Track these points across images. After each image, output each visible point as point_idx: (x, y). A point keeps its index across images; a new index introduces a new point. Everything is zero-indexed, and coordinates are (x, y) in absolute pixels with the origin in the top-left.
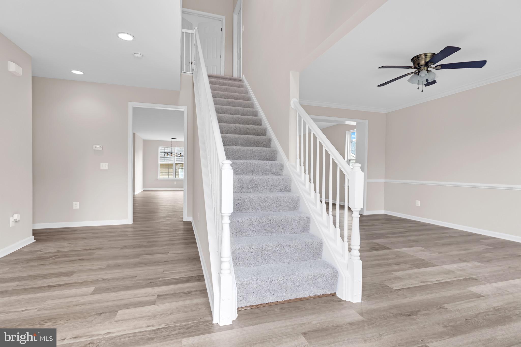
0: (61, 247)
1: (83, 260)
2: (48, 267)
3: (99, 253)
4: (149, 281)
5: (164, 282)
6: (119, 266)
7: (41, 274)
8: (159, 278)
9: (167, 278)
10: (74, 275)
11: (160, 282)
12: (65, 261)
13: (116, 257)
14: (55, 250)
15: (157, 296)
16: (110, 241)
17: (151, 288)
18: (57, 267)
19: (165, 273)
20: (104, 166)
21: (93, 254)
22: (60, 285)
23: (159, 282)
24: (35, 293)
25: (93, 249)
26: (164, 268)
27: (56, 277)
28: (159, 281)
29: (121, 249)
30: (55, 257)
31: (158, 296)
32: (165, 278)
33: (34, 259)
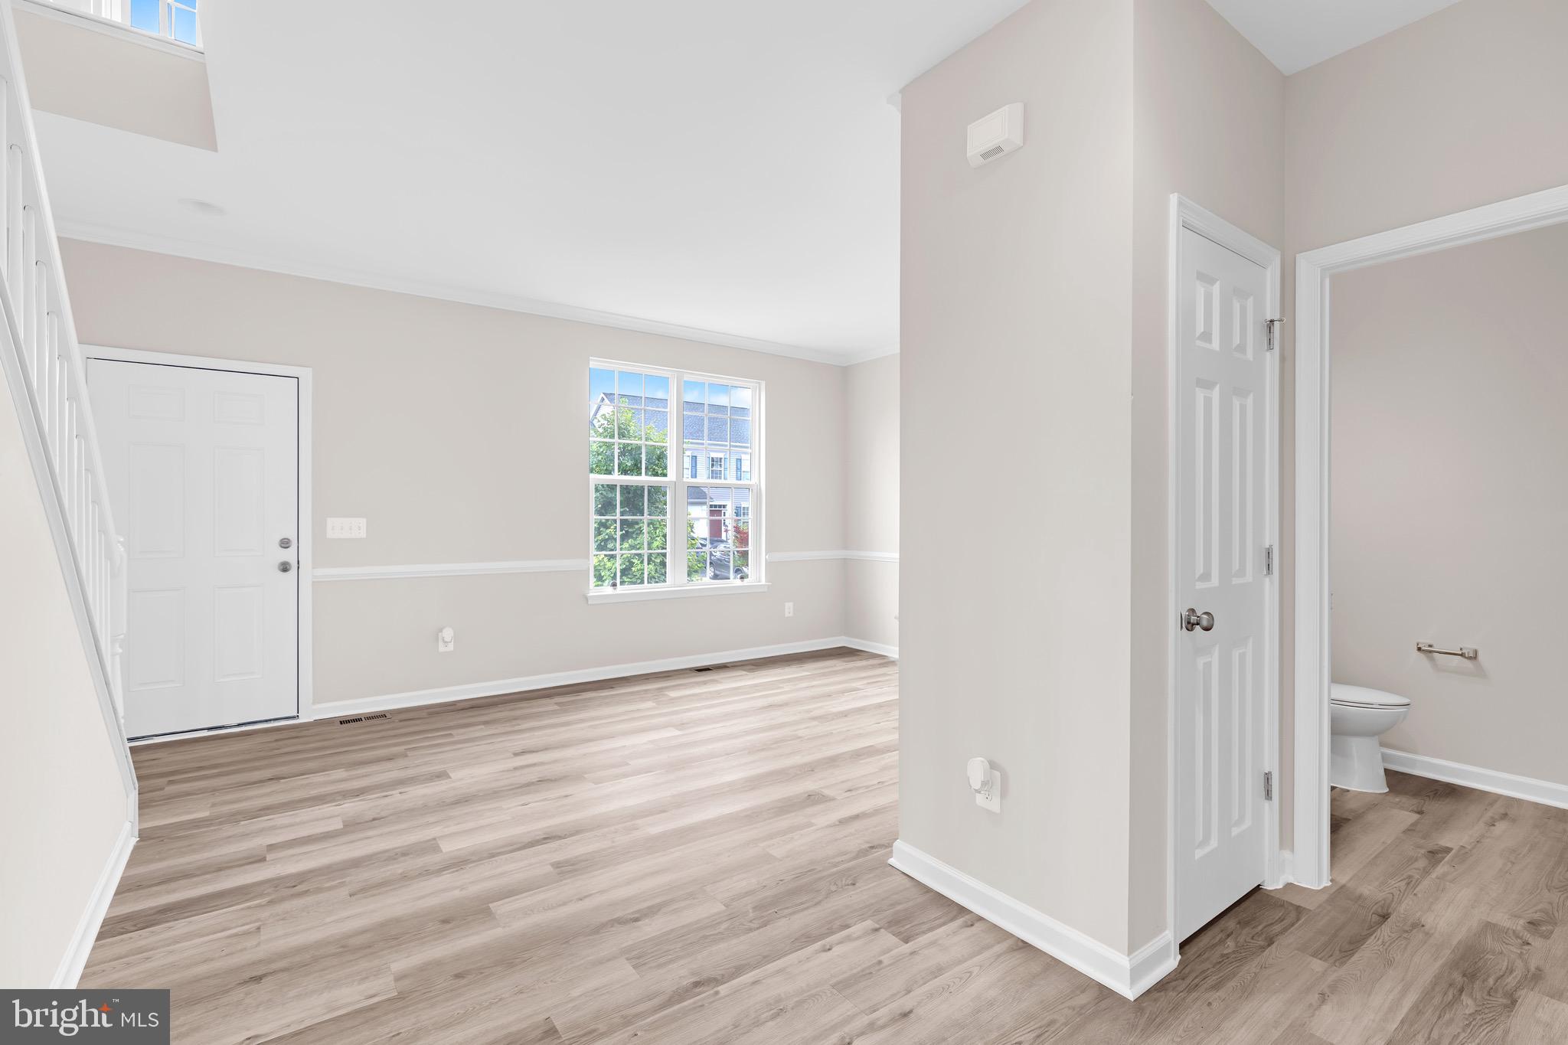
4: (300, 888)
5: (252, 895)
6: (445, 921)
8: (271, 902)
9: (242, 909)
11: (265, 892)
15: (267, 859)
17: (289, 872)
19: (252, 925)
23: (269, 890)
26: (258, 944)
28: (268, 894)
31: (263, 860)
32: (249, 908)
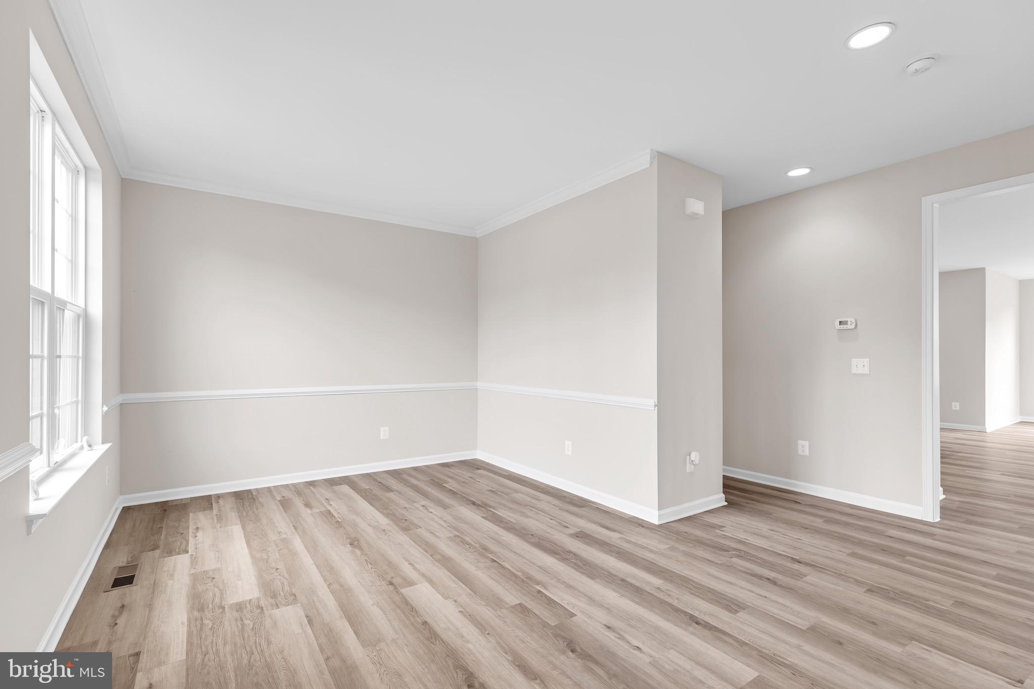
0: (754, 534)
1: (774, 582)
2: (713, 571)
3: (814, 580)
7: (697, 581)
10: (741, 614)
12: (745, 570)
13: (843, 612)
14: (742, 536)
16: (853, 555)
18: (726, 577)
20: (860, 366)
21: (800, 576)
22: (707, 626)
24: (668, 620)
25: (806, 564)
27: (710, 601)
29: (869, 590)
30: (734, 551)
33: (707, 542)
